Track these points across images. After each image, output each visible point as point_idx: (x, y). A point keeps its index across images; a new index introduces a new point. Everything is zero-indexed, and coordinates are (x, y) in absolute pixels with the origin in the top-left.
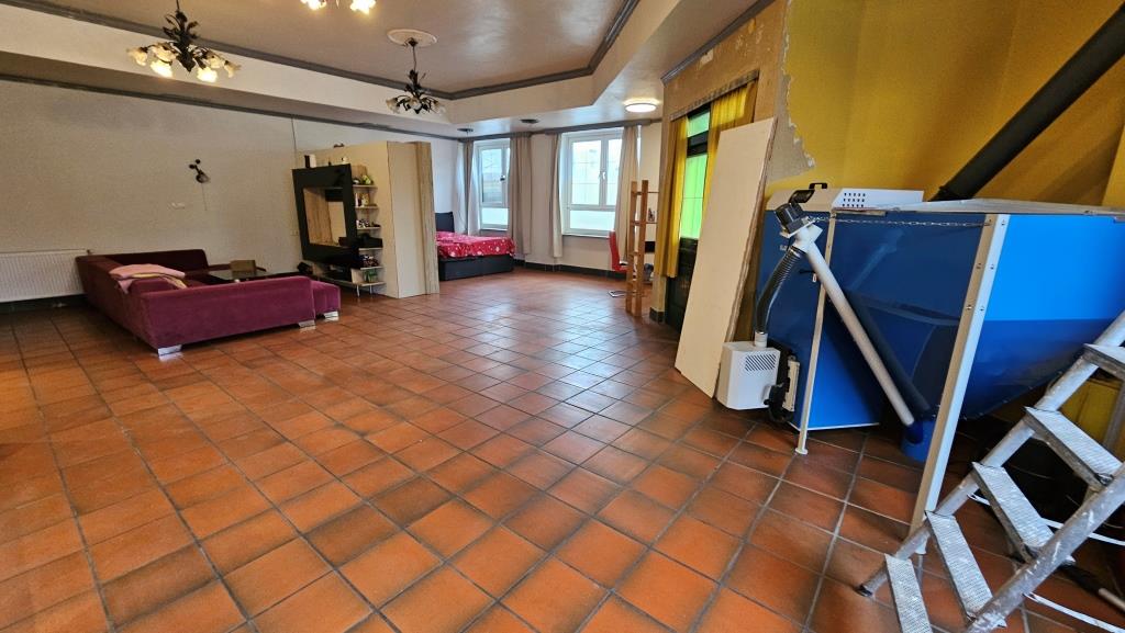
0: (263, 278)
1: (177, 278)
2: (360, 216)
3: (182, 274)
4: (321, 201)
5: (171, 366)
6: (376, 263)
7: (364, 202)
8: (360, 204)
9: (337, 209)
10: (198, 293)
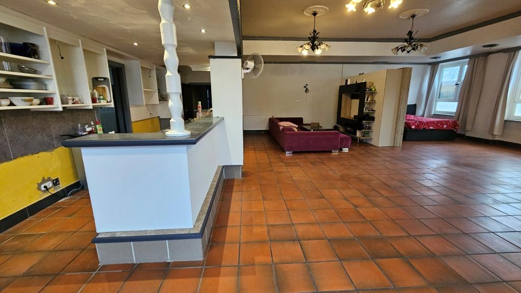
0: (321, 130)
1: (295, 127)
2: (366, 106)
3: (297, 126)
4: (349, 98)
5: (289, 158)
6: (369, 128)
7: (369, 99)
8: (367, 100)
9: (356, 103)
10: (301, 134)
